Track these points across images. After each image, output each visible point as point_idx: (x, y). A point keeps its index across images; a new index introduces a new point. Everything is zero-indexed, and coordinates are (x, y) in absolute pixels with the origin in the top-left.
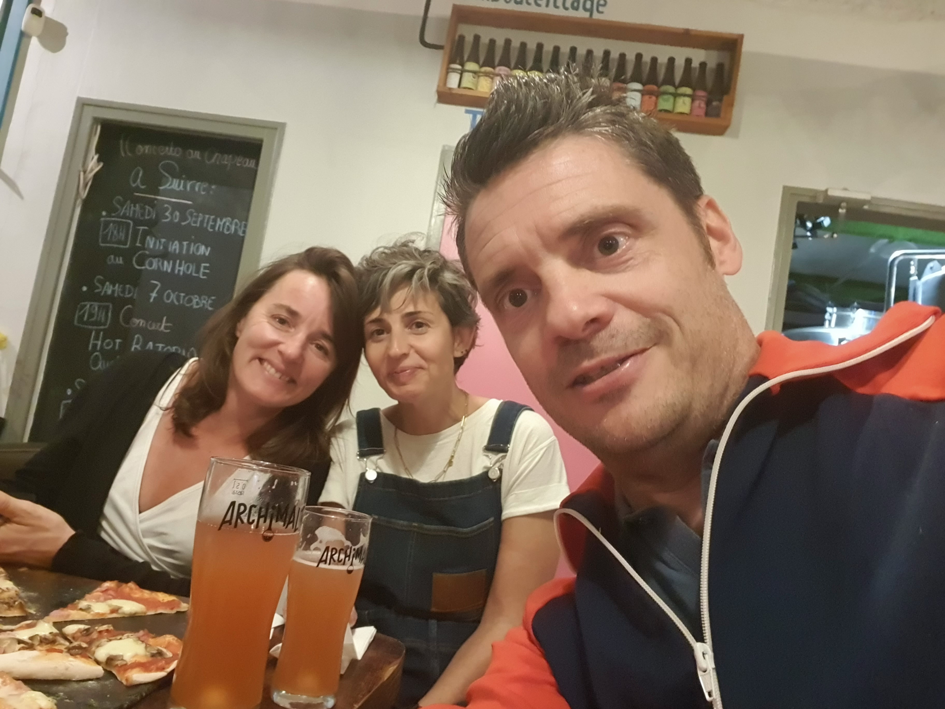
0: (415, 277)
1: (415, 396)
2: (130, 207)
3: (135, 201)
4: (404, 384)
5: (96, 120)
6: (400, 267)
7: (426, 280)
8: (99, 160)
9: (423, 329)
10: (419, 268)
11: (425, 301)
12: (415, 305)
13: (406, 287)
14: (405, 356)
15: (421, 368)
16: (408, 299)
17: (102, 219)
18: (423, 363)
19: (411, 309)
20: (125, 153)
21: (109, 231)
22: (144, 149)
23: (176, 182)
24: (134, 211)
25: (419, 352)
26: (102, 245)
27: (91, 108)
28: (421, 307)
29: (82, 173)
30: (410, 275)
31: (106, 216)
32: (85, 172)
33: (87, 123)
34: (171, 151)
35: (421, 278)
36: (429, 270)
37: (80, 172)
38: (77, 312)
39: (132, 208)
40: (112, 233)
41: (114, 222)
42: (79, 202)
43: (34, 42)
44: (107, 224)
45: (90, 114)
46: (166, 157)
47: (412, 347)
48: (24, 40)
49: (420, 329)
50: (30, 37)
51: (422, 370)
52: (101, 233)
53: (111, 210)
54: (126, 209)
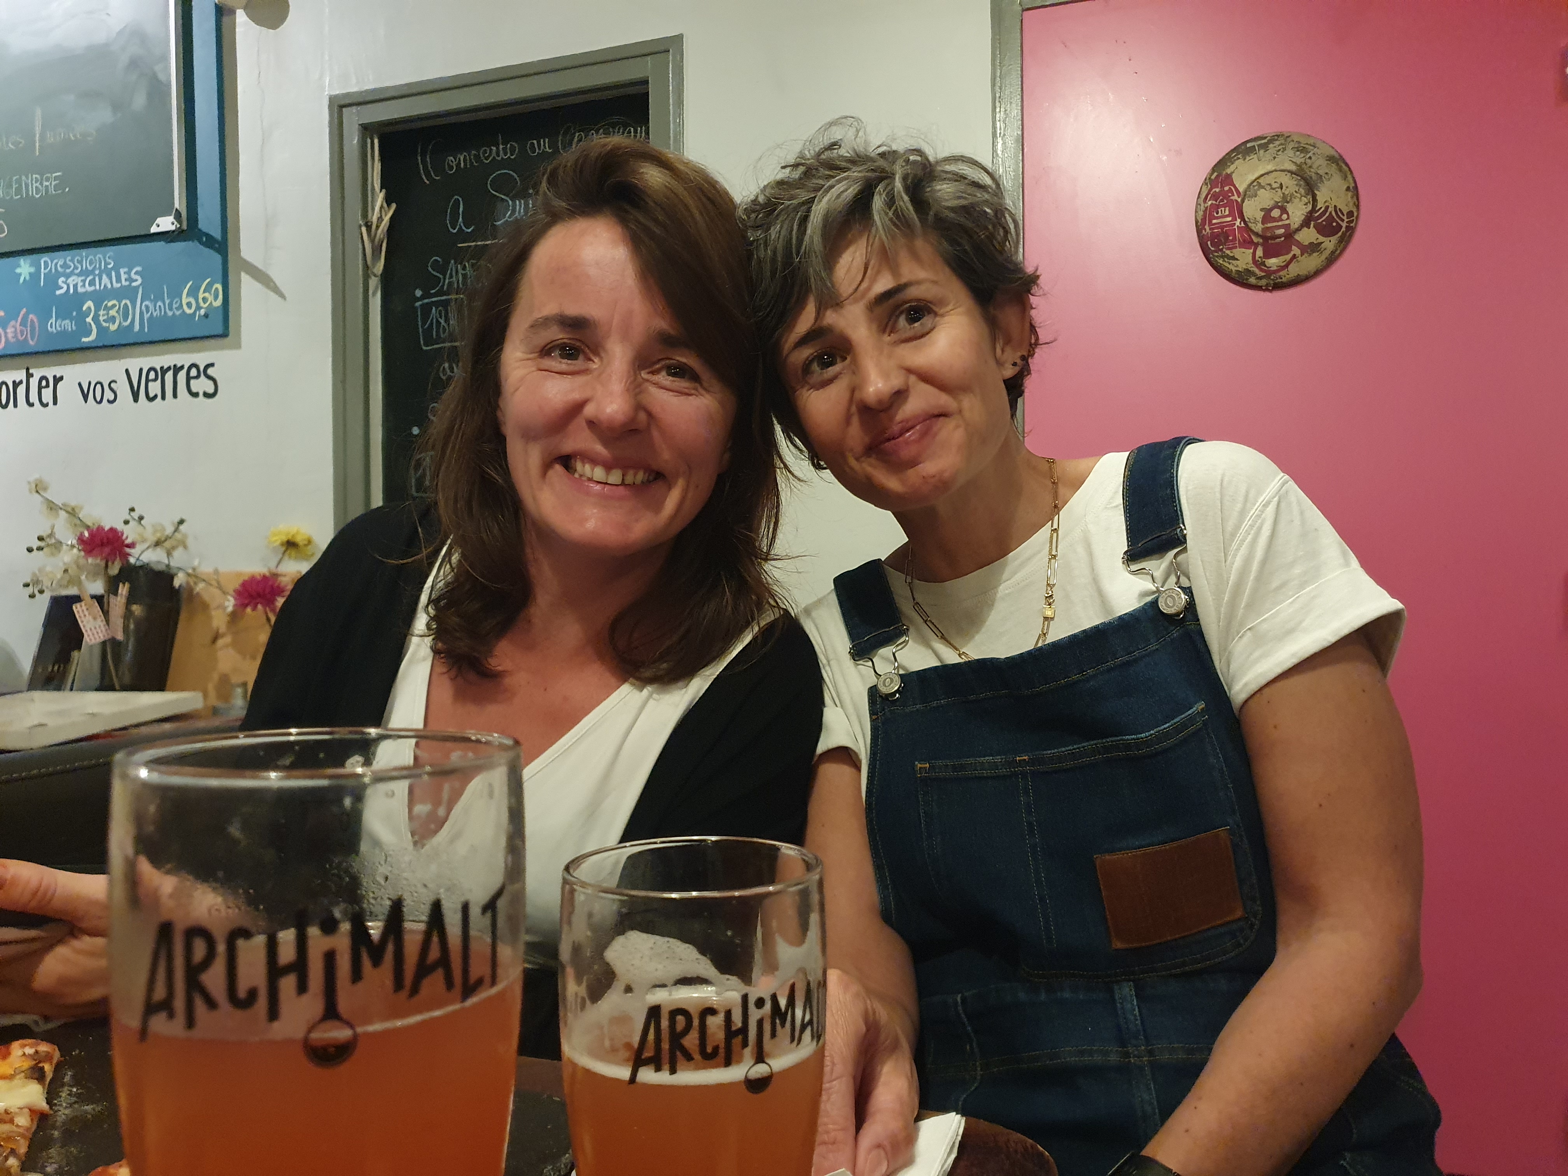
0: (878, 202)
1: (942, 485)
2: (457, 272)
3: (460, 256)
4: (913, 463)
5: (367, 129)
6: (834, 191)
7: (905, 201)
8: (388, 200)
9: (927, 321)
10: (880, 180)
11: (915, 256)
12: (895, 271)
13: (861, 234)
14: (900, 395)
15: (943, 415)
16: (872, 263)
17: (418, 304)
18: (944, 400)
19: (884, 284)
20: (428, 175)
21: (432, 323)
22: (458, 161)
23: (520, 205)
24: (465, 276)
25: (926, 378)
26: (425, 348)
27: (354, 109)
28: (910, 271)
29: (364, 229)
30: (861, 203)
31: (422, 297)
32: (369, 227)
33: (353, 139)
34: (500, 152)
35: (891, 201)
36: (905, 178)
37: (360, 226)
38: (412, 472)
39: (461, 271)
40: (438, 323)
41: (437, 304)
42: (374, 282)
43: (241, 17)
44: (426, 309)
45: (353, 119)
46: (497, 164)
47: (909, 371)
48: (225, 20)
49: (916, 325)
50: (232, 12)
51: (947, 420)
52: (421, 330)
53: (429, 284)
54: (451, 277)
